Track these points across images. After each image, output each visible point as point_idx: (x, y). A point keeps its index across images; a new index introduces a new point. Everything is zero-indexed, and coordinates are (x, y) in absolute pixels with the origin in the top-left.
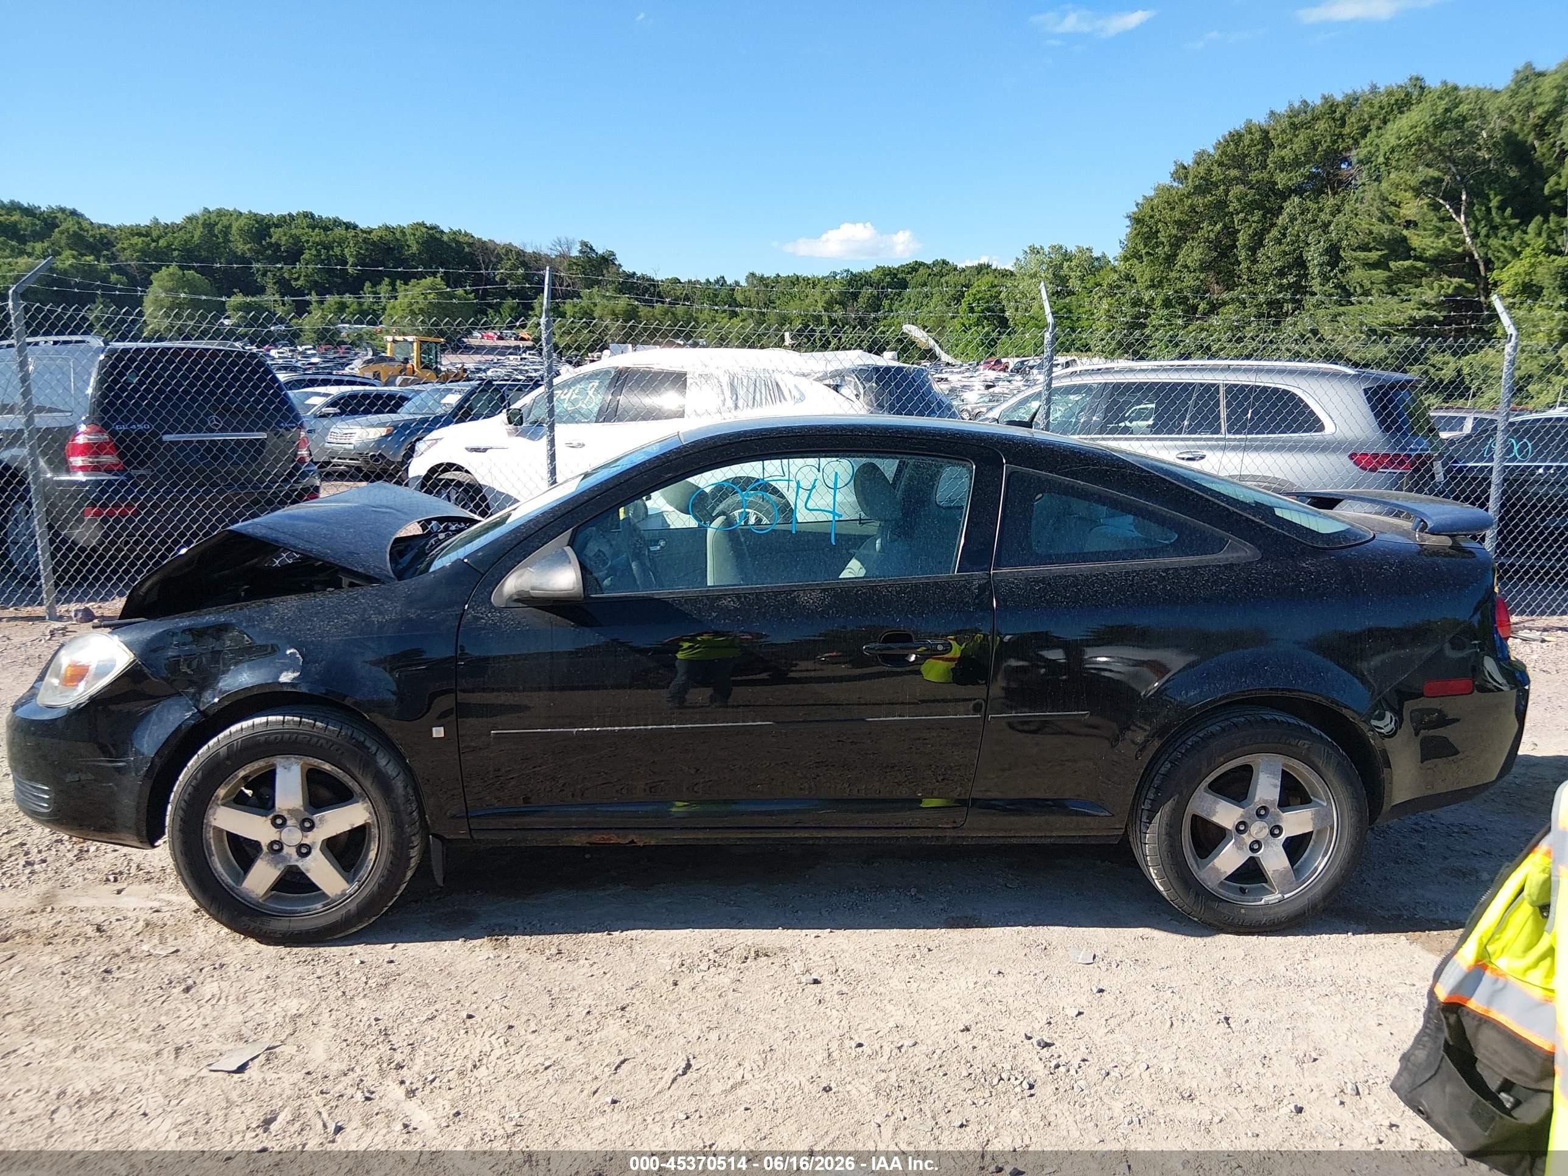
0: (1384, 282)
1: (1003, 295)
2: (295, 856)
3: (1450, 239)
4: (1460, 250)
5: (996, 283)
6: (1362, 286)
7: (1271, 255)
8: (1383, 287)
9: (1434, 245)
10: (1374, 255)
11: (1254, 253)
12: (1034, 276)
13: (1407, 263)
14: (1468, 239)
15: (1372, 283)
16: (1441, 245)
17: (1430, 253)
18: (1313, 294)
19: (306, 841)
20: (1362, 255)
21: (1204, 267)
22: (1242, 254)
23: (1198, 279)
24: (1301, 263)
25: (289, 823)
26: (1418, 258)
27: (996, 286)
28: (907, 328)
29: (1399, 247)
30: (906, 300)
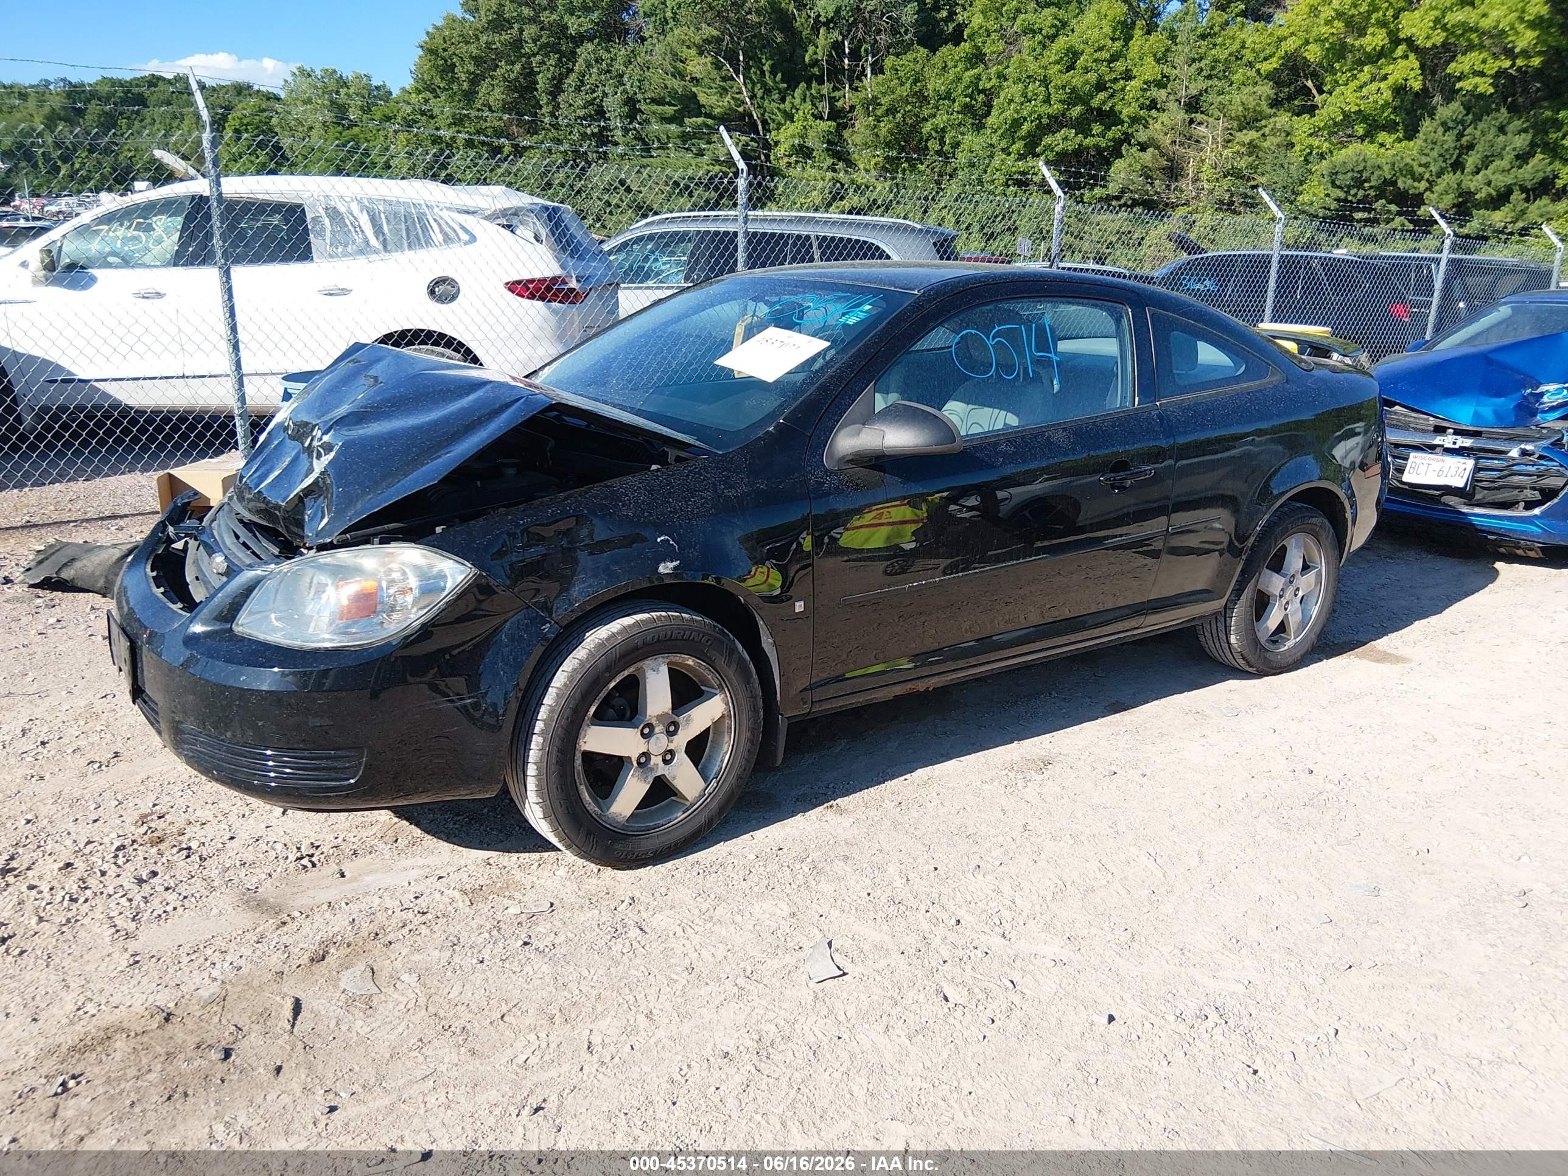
0: (678, 137)
1: (274, 121)
2: (661, 764)
3: (733, 98)
4: (741, 109)
5: (264, 106)
6: (659, 140)
7: (573, 103)
8: (678, 141)
9: (721, 104)
10: (669, 110)
11: (555, 98)
12: (308, 101)
13: (700, 120)
14: (747, 100)
15: (668, 137)
16: (726, 104)
17: (717, 111)
18: (616, 144)
19: (671, 747)
20: (660, 109)
21: (506, 108)
22: (544, 99)
23: (501, 119)
24: (601, 113)
25: (657, 730)
26: (709, 116)
27: (264, 111)
28: (158, 153)
29: (689, 105)
30: (148, 121)
